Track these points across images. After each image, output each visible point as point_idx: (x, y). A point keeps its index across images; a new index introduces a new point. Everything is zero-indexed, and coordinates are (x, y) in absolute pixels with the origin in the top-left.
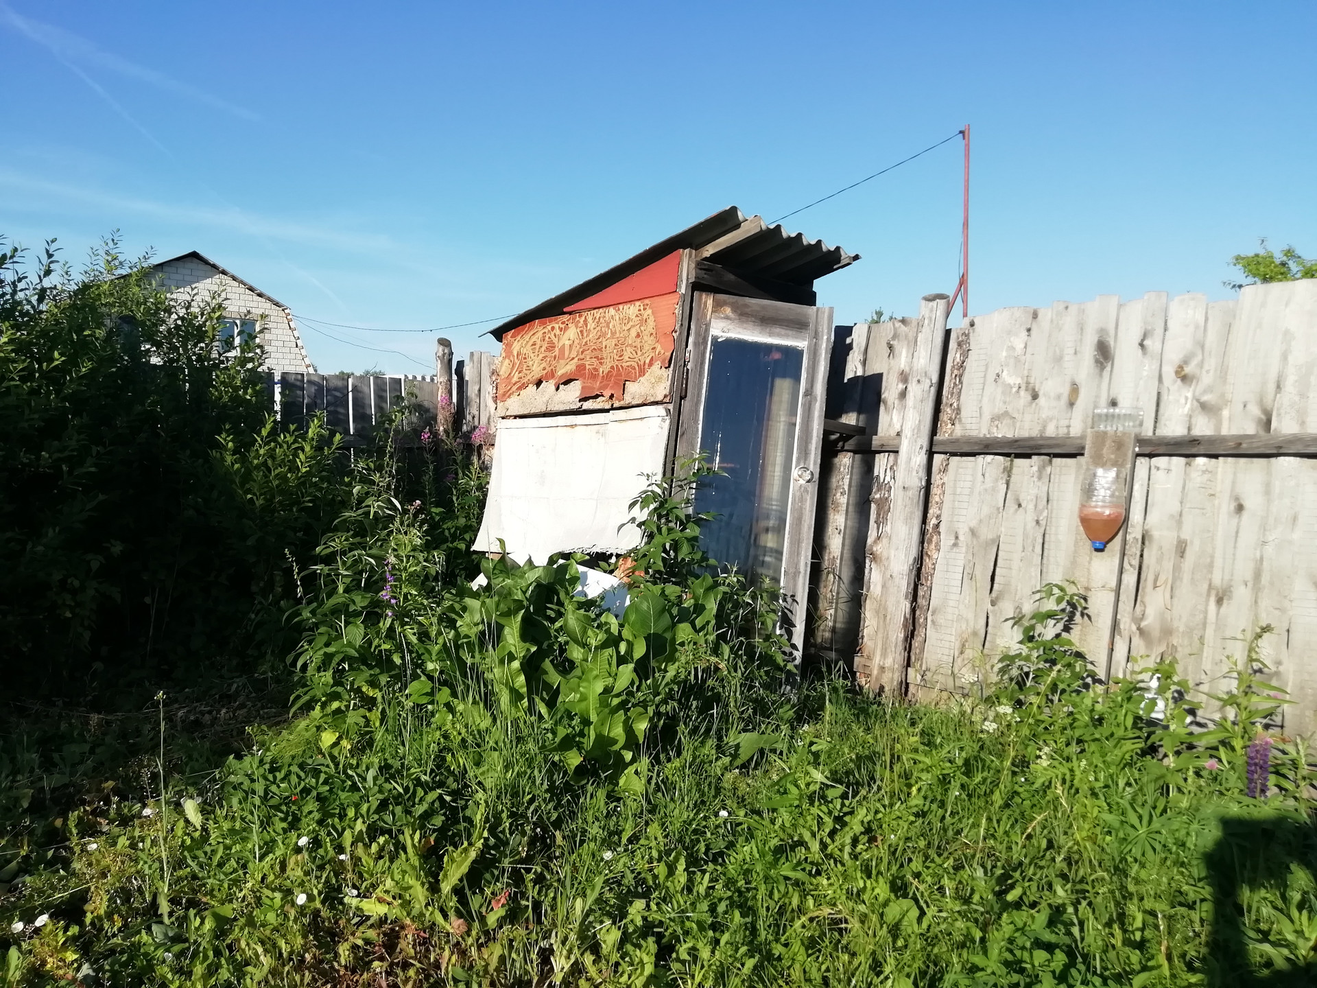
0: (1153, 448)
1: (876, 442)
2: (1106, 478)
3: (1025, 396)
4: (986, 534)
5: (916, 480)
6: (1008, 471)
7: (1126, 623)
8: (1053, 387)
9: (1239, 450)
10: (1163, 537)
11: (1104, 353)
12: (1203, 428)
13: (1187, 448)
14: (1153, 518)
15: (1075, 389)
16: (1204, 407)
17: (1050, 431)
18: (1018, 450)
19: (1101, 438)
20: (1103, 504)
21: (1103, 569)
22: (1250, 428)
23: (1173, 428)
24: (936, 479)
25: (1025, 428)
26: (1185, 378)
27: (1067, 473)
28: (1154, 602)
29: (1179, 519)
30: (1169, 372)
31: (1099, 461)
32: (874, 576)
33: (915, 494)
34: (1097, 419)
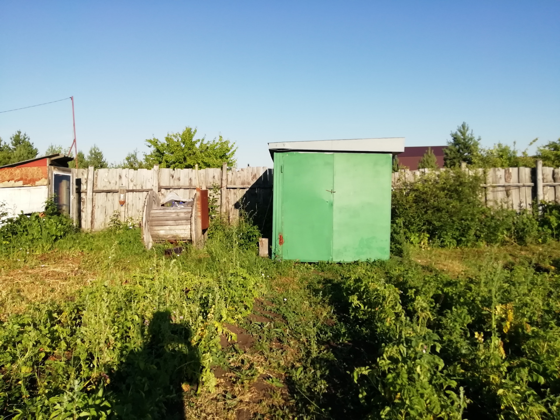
0: (128, 191)
1: (81, 191)
2: (122, 196)
3: (108, 183)
4: (104, 205)
5: (91, 198)
6: (107, 195)
7: (126, 216)
8: (113, 182)
9: (139, 191)
10: (130, 204)
11: (120, 177)
12: (134, 188)
13: (133, 191)
14: (129, 201)
15: (116, 182)
16: (135, 185)
17: (113, 189)
18: (108, 192)
19: (121, 190)
20: (122, 199)
21: (123, 208)
22: (140, 188)
23: (131, 188)
24: (94, 197)
25: (109, 188)
26: (132, 181)
27: (116, 195)
28: (130, 212)
29: (132, 201)
30: (130, 180)
31: (121, 193)
32: (83, 215)
33: (91, 200)
34: (120, 187)
